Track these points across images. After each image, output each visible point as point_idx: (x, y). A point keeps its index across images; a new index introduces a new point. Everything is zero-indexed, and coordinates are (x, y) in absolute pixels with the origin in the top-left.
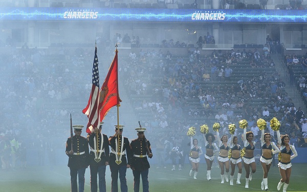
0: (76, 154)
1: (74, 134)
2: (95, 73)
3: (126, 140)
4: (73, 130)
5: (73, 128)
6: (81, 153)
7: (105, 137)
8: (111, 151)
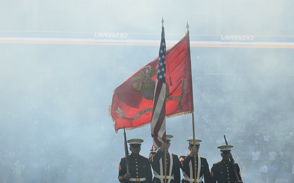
0: (134, 180)
1: (130, 152)
2: (161, 64)
3: (204, 161)
4: (129, 146)
5: (128, 144)
6: (142, 180)
7: (175, 157)
8: (182, 177)
